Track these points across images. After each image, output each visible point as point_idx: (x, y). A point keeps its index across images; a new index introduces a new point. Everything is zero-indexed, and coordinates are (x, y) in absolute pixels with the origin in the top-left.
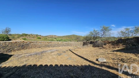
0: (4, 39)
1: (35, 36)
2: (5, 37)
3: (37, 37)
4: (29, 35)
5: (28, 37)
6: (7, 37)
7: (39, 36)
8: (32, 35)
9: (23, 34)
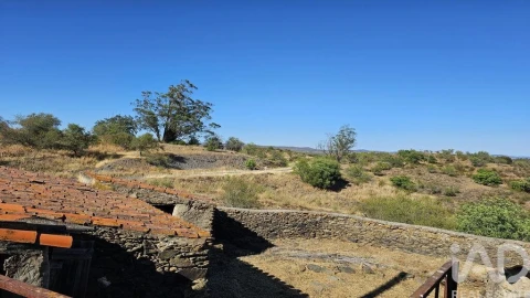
0: (324, 180)
1: (468, 163)
2: (326, 173)
3: (475, 173)
4: (433, 161)
5: (424, 170)
6: (333, 170)
7: (491, 166)
8: (450, 160)
9: (401, 153)
